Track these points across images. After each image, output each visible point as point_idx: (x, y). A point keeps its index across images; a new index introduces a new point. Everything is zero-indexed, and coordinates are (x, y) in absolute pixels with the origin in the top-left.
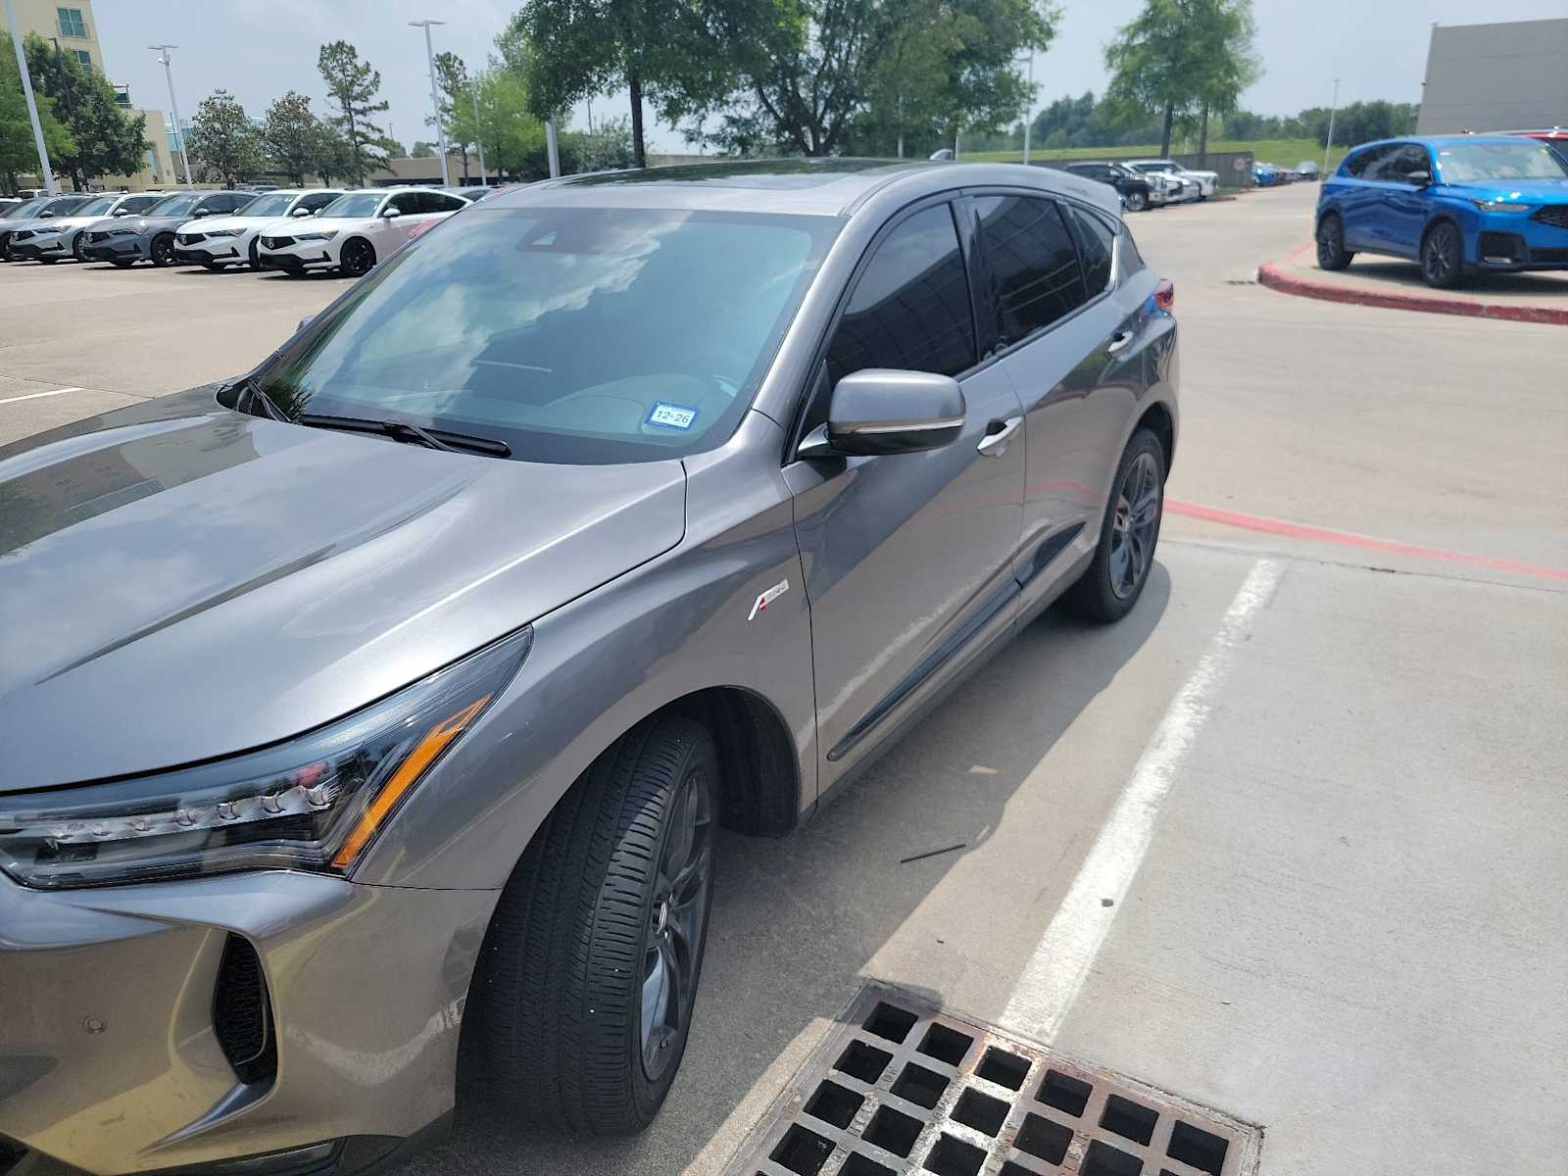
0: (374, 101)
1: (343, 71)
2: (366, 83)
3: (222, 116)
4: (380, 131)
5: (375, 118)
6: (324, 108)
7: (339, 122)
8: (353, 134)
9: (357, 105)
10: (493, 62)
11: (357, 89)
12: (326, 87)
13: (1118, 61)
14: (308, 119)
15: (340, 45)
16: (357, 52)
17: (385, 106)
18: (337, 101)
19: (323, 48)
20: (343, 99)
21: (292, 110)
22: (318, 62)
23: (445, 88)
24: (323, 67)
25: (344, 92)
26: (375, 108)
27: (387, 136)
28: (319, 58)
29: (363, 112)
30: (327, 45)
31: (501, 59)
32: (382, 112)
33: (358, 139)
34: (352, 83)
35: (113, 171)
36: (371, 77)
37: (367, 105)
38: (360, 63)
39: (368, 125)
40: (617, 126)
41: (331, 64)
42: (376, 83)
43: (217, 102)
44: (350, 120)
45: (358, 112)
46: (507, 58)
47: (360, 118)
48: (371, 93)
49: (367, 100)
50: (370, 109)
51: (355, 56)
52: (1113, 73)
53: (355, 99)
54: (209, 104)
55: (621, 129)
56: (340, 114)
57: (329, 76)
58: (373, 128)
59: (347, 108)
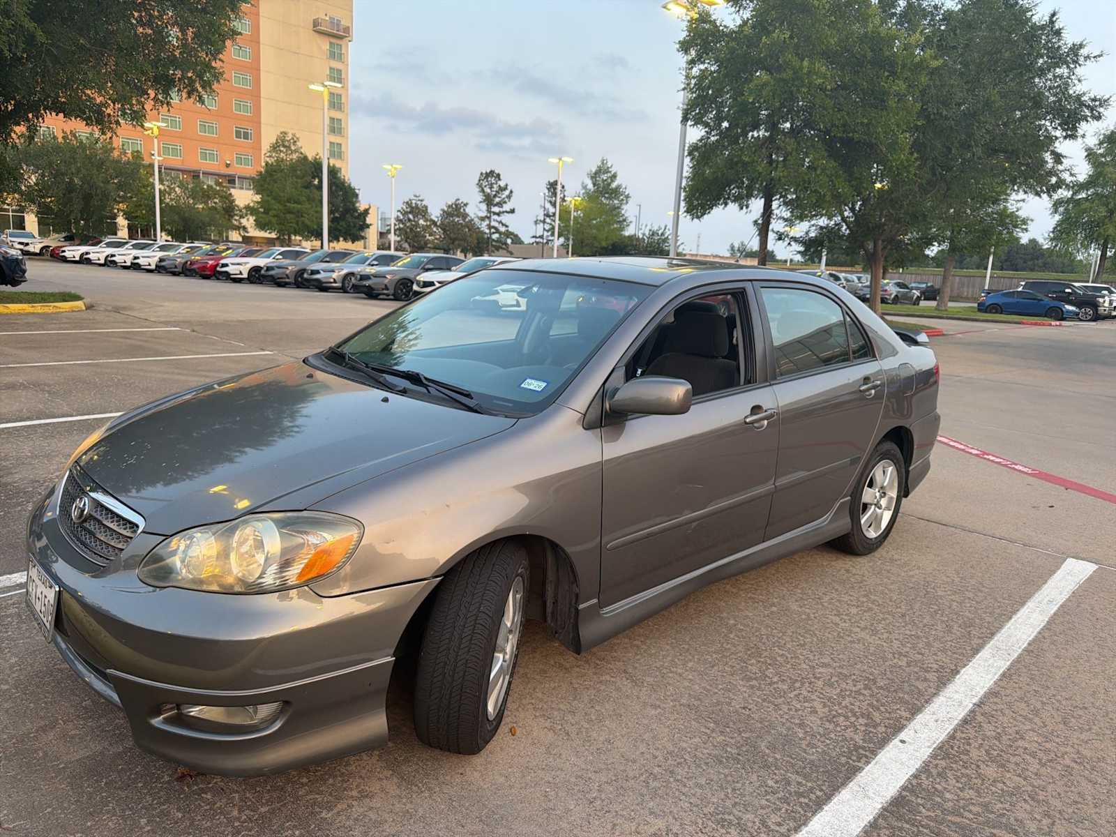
0: (507, 207)
1: (491, 188)
2: (504, 196)
3: (415, 210)
4: (507, 226)
5: (505, 218)
6: (476, 209)
7: (482, 219)
8: (490, 227)
9: (496, 209)
10: (585, 187)
11: (497, 200)
12: (480, 197)
13: (1061, 209)
14: (465, 215)
15: (492, 172)
16: (501, 177)
17: (512, 211)
18: (484, 207)
19: (482, 174)
20: (488, 205)
21: (456, 210)
22: (477, 182)
23: (551, 202)
24: (479, 185)
25: (489, 201)
26: (507, 212)
27: (510, 229)
28: (478, 179)
29: (498, 214)
30: (484, 172)
31: (590, 186)
32: (510, 214)
33: (493, 230)
34: (495, 196)
35: (345, 240)
36: (507, 193)
37: (501, 210)
38: (502, 184)
39: (500, 222)
40: (660, 232)
41: (485, 183)
42: (509, 197)
43: (414, 202)
44: (489, 218)
45: (495, 213)
46: (594, 185)
47: (496, 217)
48: (505, 202)
49: (502, 207)
50: (503, 212)
51: (500, 179)
52: (1057, 217)
53: (495, 205)
54: (408, 204)
55: (662, 234)
56: (484, 214)
57: (483, 191)
58: (503, 225)
59: (489, 211)
